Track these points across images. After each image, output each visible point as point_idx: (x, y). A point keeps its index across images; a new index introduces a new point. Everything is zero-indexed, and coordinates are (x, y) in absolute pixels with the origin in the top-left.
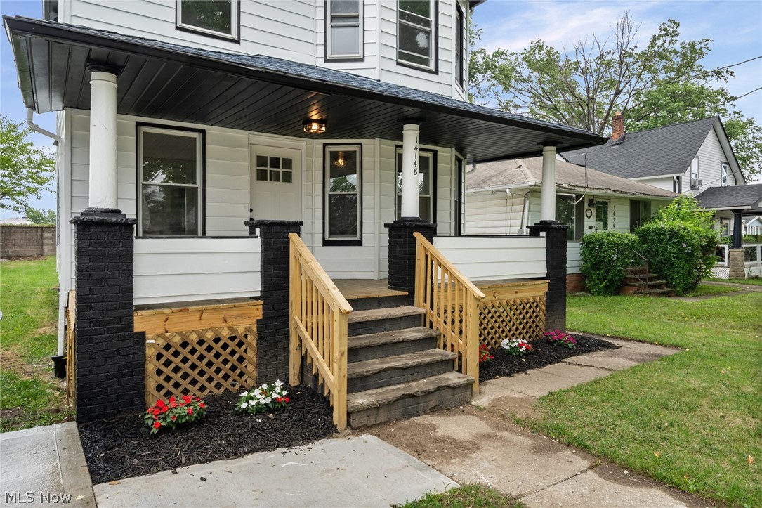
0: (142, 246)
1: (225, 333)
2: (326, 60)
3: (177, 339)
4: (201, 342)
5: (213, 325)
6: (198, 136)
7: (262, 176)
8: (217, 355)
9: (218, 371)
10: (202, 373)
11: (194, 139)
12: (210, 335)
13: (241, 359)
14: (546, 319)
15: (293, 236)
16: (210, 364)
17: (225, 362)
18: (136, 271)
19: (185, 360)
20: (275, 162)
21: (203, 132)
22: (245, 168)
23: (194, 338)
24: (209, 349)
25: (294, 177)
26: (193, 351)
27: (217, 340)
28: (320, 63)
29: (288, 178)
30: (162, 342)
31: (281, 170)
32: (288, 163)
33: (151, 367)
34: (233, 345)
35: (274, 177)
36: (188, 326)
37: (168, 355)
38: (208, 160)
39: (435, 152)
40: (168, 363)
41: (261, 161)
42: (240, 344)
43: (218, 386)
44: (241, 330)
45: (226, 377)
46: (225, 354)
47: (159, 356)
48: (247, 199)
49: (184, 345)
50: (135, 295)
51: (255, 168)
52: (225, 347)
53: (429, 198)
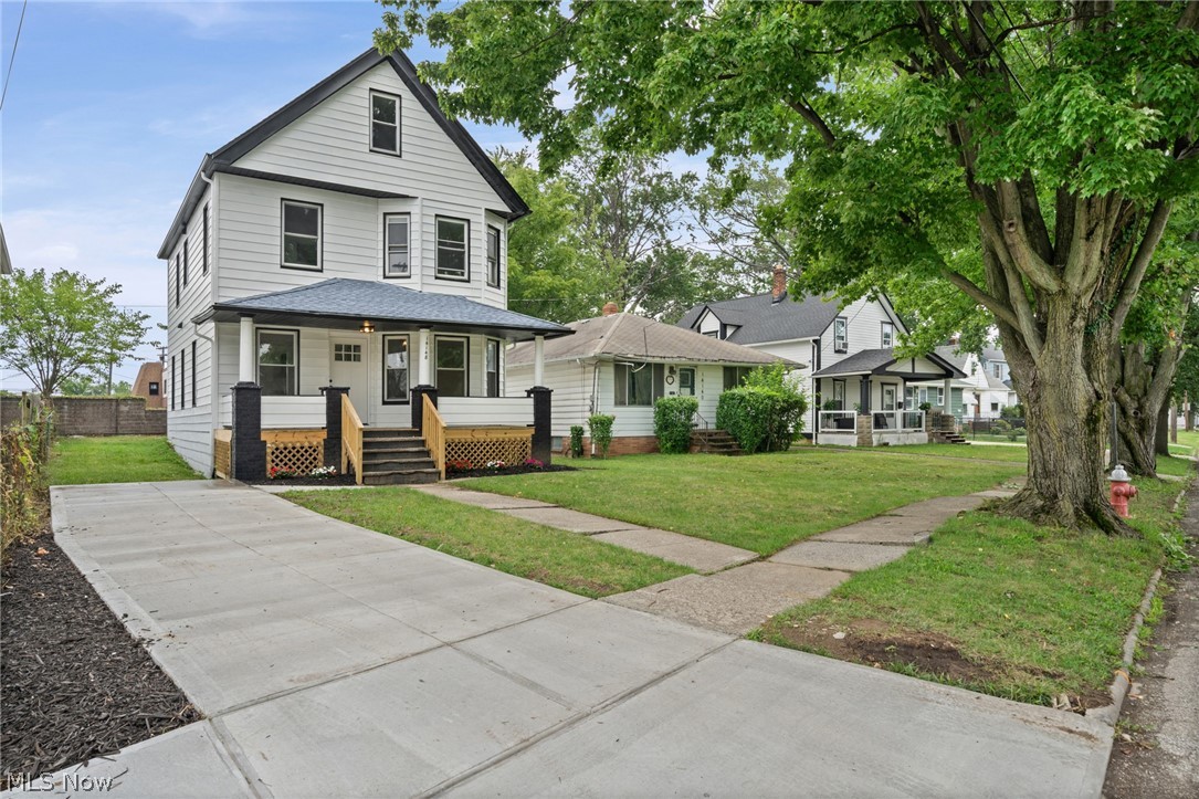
0: (264, 399)
1: (306, 445)
2: (385, 277)
3: (282, 446)
4: (294, 448)
5: (300, 440)
6: (294, 334)
7: (338, 358)
8: (302, 455)
9: (303, 463)
10: (294, 464)
11: (292, 336)
12: (298, 445)
13: (315, 459)
14: (533, 453)
15: (344, 396)
16: (298, 460)
17: (307, 459)
18: (262, 411)
19: (286, 456)
20: (348, 348)
21: (298, 331)
22: (327, 352)
23: (290, 445)
24: (298, 452)
25: (362, 358)
26: (290, 452)
27: (302, 448)
28: (381, 279)
29: (357, 358)
30: (274, 447)
31: (352, 353)
32: (357, 348)
33: (269, 458)
34: (311, 451)
35: (348, 358)
36: (288, 440)
37: (277, 453)
38: (301, 349)
39: (468, 338)
40: (277, 457)
41: (338, 347)
42: (314, 451)
43: (303, 471)
44: (315, 443)
45: (307, 467)
46: (307, 455)
47: (273, 453)
48: (328, 373)
49: (285, 448)
50: (262, 422)
51: (334, 353)
52: (306, 451)
53: (463, 372)
